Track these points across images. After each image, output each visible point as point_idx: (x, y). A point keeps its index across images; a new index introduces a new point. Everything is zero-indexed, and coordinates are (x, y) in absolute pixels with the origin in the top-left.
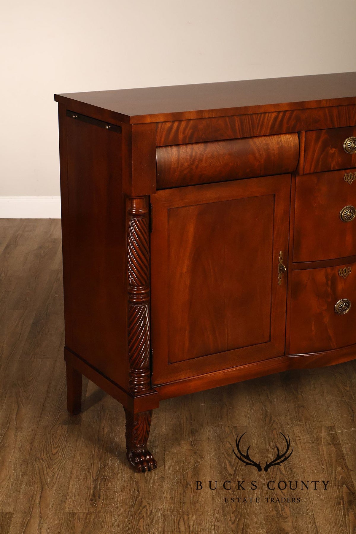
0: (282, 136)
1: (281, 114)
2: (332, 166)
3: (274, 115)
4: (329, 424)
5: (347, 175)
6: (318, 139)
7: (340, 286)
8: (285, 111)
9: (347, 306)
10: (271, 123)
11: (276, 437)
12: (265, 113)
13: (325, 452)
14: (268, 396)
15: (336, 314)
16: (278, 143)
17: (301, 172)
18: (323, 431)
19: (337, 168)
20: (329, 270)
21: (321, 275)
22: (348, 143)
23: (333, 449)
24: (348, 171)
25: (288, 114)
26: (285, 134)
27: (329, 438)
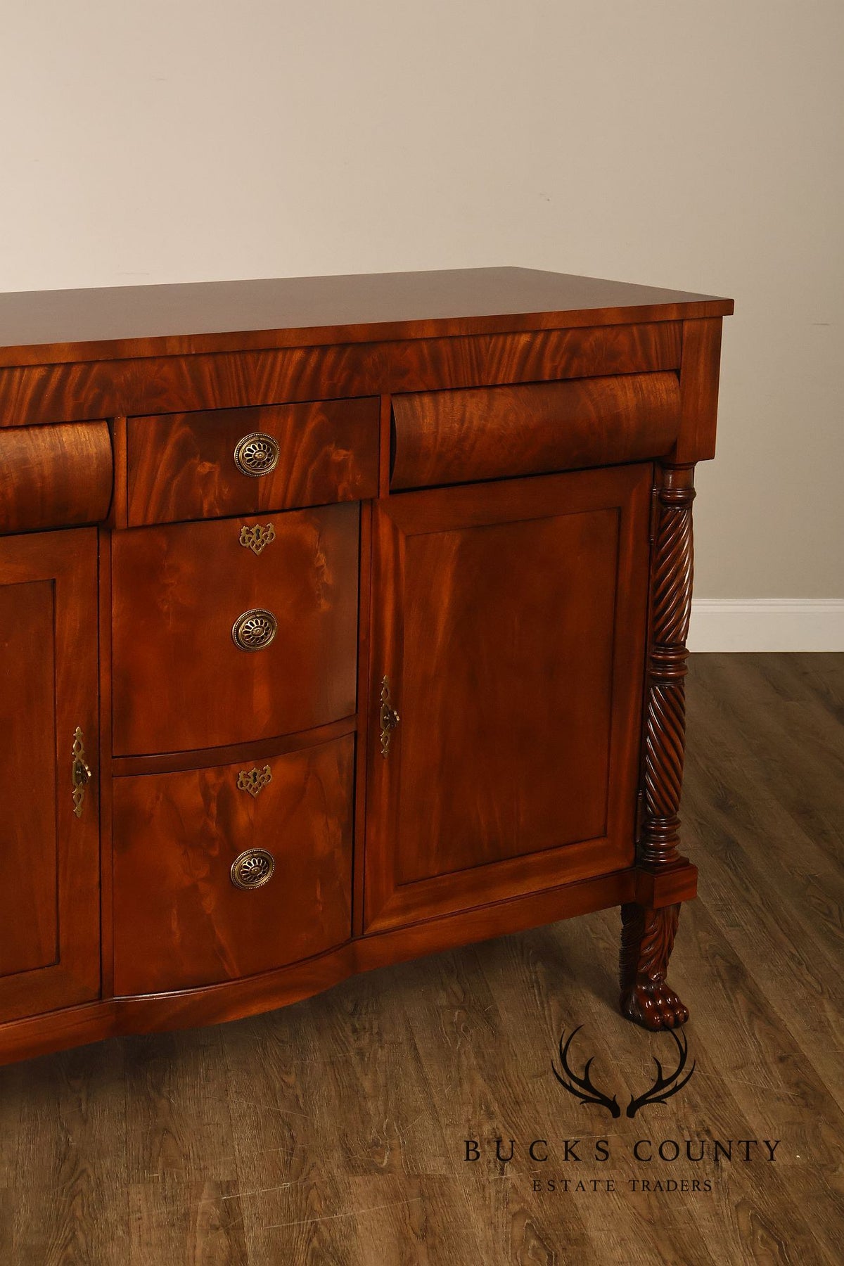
0: (64, 428)
1: (58, 373)
2: (206, 507)
3: (38, 374)
4: (224, 1175)
5: (248, 532)
6: (163, 436)
7: (243, 817)
8: (69, 365)
9: (264, 868)
10: (29, 393)
11: (79, 1213)
12: (13, 368)
13: (198, 1252)
14: (80, 1105)
15: (233, 890)
16: (53, 447)
17: (120, 522)
18: (205, 1195)
19: (218, 512)
20: (211, 775)
21: (189, 790)
22: (246, 447)
23: (223, 1241)
24: (248, 520)
25: (76, 372)
26: (74, 422)
27: (216, 1212)
